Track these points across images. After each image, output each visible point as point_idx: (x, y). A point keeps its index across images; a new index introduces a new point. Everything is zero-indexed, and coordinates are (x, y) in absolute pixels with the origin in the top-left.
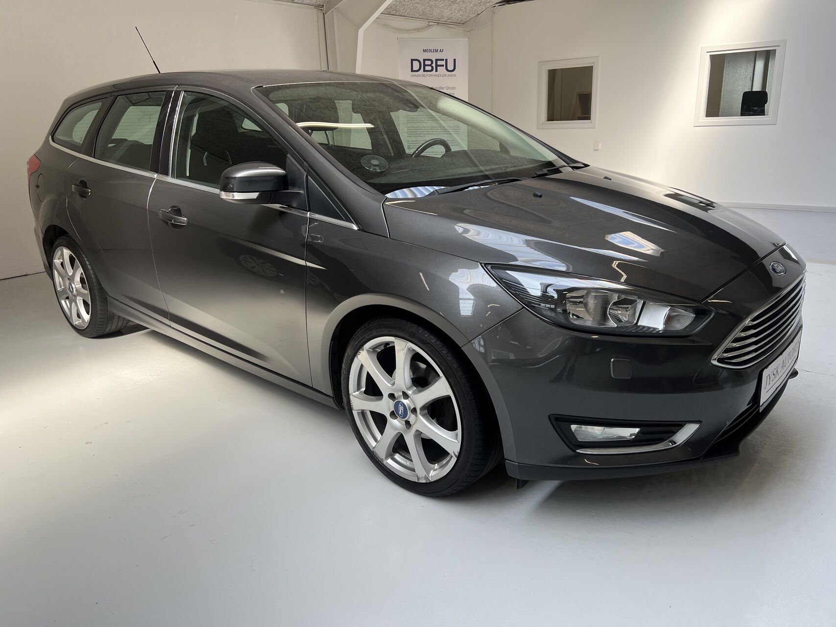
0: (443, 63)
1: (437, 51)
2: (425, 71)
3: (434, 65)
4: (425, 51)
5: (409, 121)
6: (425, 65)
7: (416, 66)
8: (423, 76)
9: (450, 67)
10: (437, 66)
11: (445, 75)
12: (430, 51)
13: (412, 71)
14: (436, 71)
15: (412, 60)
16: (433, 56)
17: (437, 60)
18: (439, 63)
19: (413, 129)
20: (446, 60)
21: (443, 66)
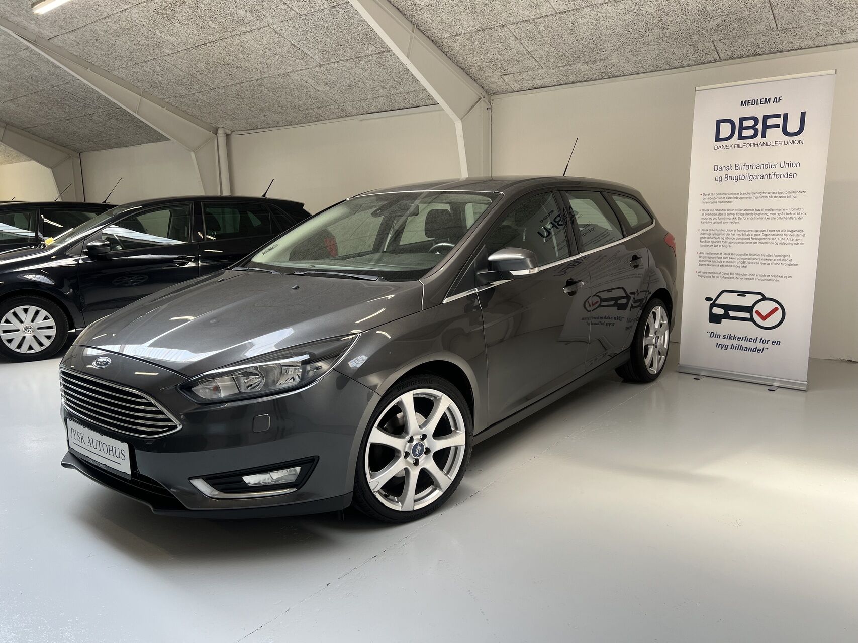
0: (779, 121)
1: (767, 101)
2: (741, 137)
3: (760, 127)
4: (743, 104)
5: (706, 220)
6: (742, 128)
7: (726, 130)
8: (738, 146)
9: (793, 126)
10: (765, 127)
11: (780, 142)
12: (755, 102)
13: (718, 139)
14: (764, 136)
15: (719, 122)
16: (759, 112)
17: (766, 118)
18: (770, 122)
19: (712, 232)
20: (786, 116)
21: (777, 126)
